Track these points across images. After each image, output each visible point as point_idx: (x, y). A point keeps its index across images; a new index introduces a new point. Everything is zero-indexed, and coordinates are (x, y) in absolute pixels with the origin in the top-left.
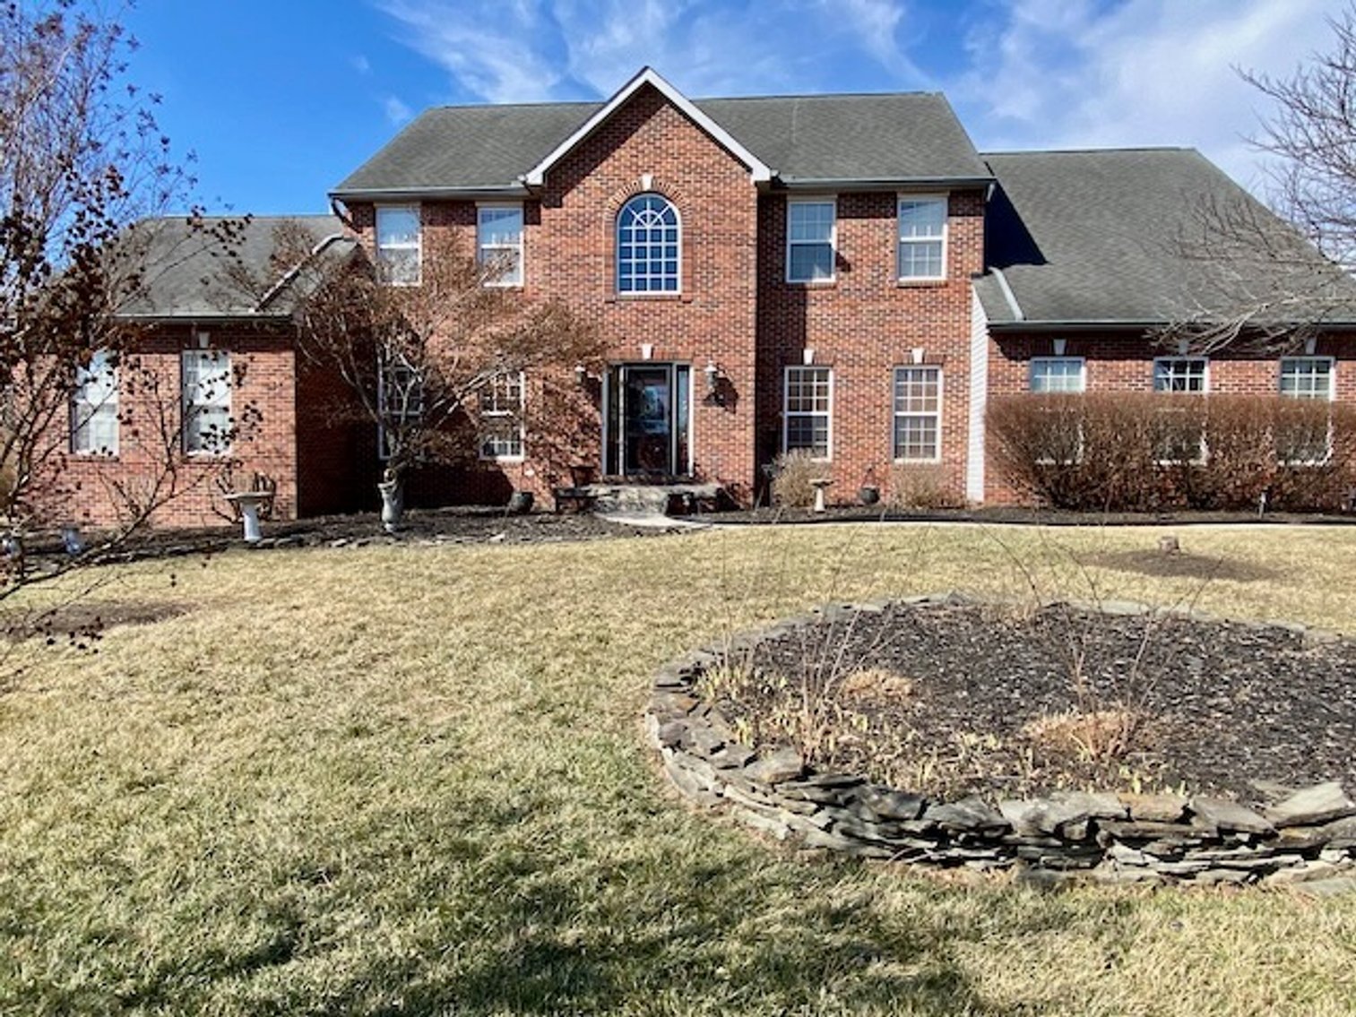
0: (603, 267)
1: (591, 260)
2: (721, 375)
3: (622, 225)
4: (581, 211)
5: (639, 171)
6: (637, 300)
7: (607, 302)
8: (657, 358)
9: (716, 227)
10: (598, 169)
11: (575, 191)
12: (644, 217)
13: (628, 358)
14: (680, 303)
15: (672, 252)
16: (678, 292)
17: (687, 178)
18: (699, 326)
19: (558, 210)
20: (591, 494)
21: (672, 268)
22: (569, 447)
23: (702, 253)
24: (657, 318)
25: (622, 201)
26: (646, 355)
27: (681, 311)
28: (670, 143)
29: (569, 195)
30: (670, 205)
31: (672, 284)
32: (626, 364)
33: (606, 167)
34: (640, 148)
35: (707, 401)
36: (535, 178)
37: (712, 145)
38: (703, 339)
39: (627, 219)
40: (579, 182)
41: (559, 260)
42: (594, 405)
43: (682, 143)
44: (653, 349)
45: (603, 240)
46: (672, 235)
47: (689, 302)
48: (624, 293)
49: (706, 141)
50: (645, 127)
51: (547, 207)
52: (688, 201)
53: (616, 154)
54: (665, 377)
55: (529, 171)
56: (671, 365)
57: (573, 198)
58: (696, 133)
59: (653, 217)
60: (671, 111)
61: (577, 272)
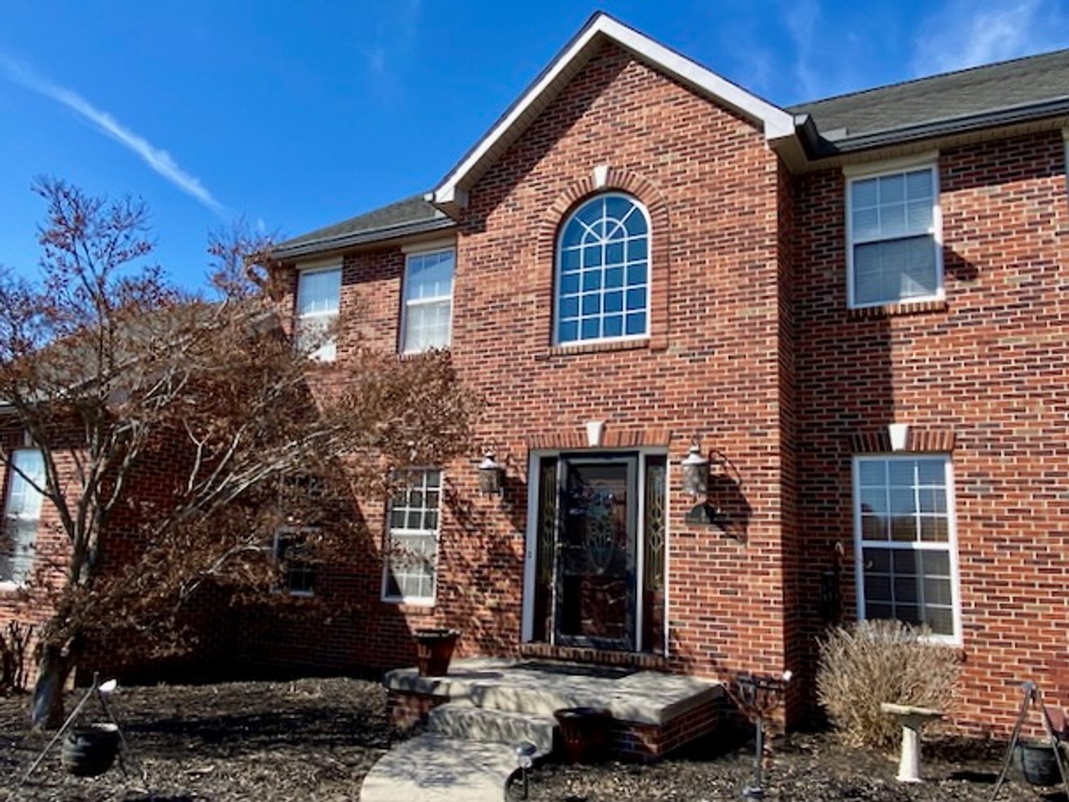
0: (533, 308)
1: (520, 299)
2: (717, 470)
3: (564, 246)
4: (509, 232)
5: (590, 161)
6: (582, 352)
7: (538, 359)
8: (611, 443)
9: (708, 226)
10: (535, 171)
11: (502, 207)
12: (598, 229)
13: (565, 443)
14: (649, 354)
15: (638, 274)
16: (647, 335)
17: (662, 159)
18: (678, 388)
19: (480, 236)
20: (440, 691)
21: (637, 298)
22: (474, 589)
23: (684, 269)
24: (611, 380)
25: (563, 210)
26: (593, 439)
27: (650, 365)
28: (636, 114)
29: (495, 214)
30: (637, 204)
31: (636, 324)
32: (565, 456)
33: (545, 166)
34: (594, 129)
35: (692, 517)
36: (446, 194)
37: (701, 104)
38: (686, 409)
39: (574, 234)
40: (507, 192)
41: (477, 304)
42: (513, 522)
43: (656, 109)
44: (604, 428)
45: (536, 270)
46: (638, 249)
47: (663, 350)
48: (565, 345)
49: (691, 99)
50: (600, 101)
51: (466, 235)
52: (662, 193)
53: (560, 145)
54: (624, 476)
55: (439, 187)
56: (636, 454)
57: (499, 218)
58: (675, 90)
59: (610, 226)
60: (639, 69)
61: (498, 319)
